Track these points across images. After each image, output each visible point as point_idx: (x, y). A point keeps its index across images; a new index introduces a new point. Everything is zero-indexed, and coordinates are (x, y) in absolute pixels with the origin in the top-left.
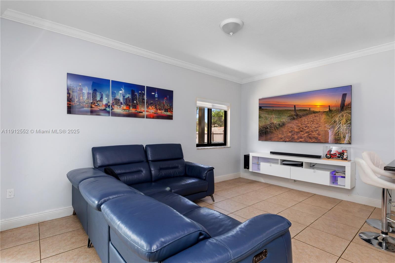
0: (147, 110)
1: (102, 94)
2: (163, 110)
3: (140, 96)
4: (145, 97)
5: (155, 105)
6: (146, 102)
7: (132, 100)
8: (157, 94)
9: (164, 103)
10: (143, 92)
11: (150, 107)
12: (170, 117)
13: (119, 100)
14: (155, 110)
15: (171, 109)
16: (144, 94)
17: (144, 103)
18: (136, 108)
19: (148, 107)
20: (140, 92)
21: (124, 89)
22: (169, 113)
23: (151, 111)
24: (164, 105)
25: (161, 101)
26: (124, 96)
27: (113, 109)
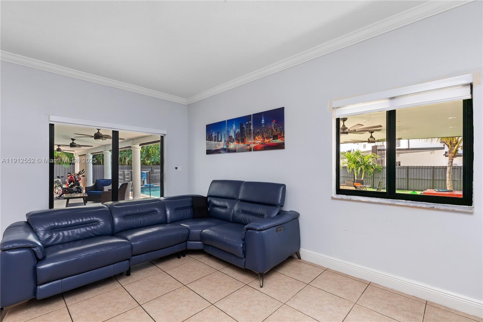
0: (253, 141)
1: (222, 135)
2: (271, 138)
3: (247, 127)
4: (252, 126)
5: (262, 134)
6: (253, 133)
7: (241, 134)
8: (264, 119)
9: (272, 129)
10: (250, 122)
11: (257, 138)
12: (281, 146)
13: (232, 137)
14: (262, 140)
15: (281, 134)
16: (250, 124)
17: (251, 134)
18: (244, 142)
19: (254, 138)
20: (247, 123)
21: (235, 125)
22: (279, 141)
23: (258, 142)
24: (272, 130)
25: (269, 127)
26: (235, 132)
27: (228, 146)
